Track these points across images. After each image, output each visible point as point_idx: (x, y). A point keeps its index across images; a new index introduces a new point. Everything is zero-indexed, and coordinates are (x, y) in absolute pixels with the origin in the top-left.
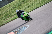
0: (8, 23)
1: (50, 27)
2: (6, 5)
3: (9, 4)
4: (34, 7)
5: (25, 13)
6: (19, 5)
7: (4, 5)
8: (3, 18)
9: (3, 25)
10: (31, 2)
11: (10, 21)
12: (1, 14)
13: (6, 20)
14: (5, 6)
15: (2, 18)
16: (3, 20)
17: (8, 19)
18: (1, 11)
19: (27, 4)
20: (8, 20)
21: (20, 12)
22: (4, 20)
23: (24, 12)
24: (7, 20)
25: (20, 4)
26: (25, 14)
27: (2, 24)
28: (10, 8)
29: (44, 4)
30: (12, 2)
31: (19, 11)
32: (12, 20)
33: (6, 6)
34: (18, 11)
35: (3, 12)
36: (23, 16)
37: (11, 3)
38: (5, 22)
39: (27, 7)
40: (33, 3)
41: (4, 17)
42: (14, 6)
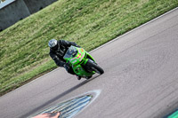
0: (26, 82)
1: (170, 97)
2: (21, 19)
3: (31, 16)
4: (116, 26)
5: (78, 49)
6: (67, 22)
7: (16, 22)
8: (10, 64)
9: (9, 90)
10: (108, 12)
11: (35, 77)
12: (3, 52)
13: (20, 72)
14: (17, 24)
15: (7, 65)
16: (12, 71)
17: (27, 67)
18: (3, 40)
19: (93, 17)
20: (29, 71)
21: (62, 48)
22: (15, 71)
23: (75, 45)
24: (23, 71)
25: (68, 19)
26: (78, 55)
27: (8, 85)
28: (35, 32)
29: (150, 16)
30: (41, 8)
31: (59, 42)
32: (42, 73)
33: (20, 22)
34: (56, 43)
35: (12, 45)
36: (73, 61)
37: (39, 13)
38: (19, 78)
39: (94, 27)
40: (112, 14)
41: (14, 61)
42: (50, 24)
